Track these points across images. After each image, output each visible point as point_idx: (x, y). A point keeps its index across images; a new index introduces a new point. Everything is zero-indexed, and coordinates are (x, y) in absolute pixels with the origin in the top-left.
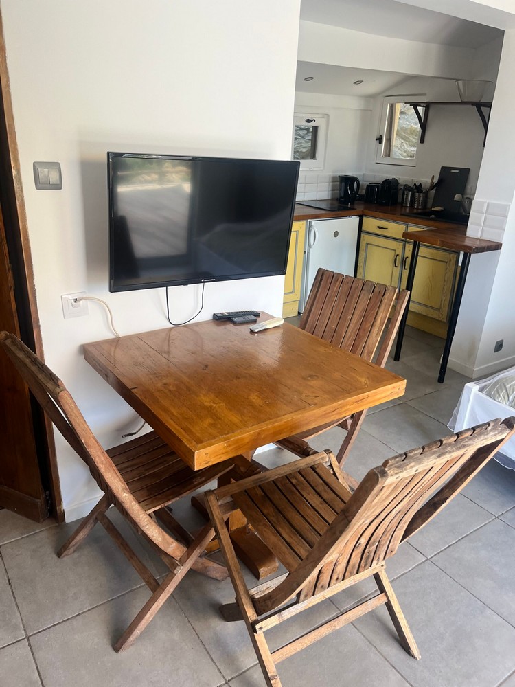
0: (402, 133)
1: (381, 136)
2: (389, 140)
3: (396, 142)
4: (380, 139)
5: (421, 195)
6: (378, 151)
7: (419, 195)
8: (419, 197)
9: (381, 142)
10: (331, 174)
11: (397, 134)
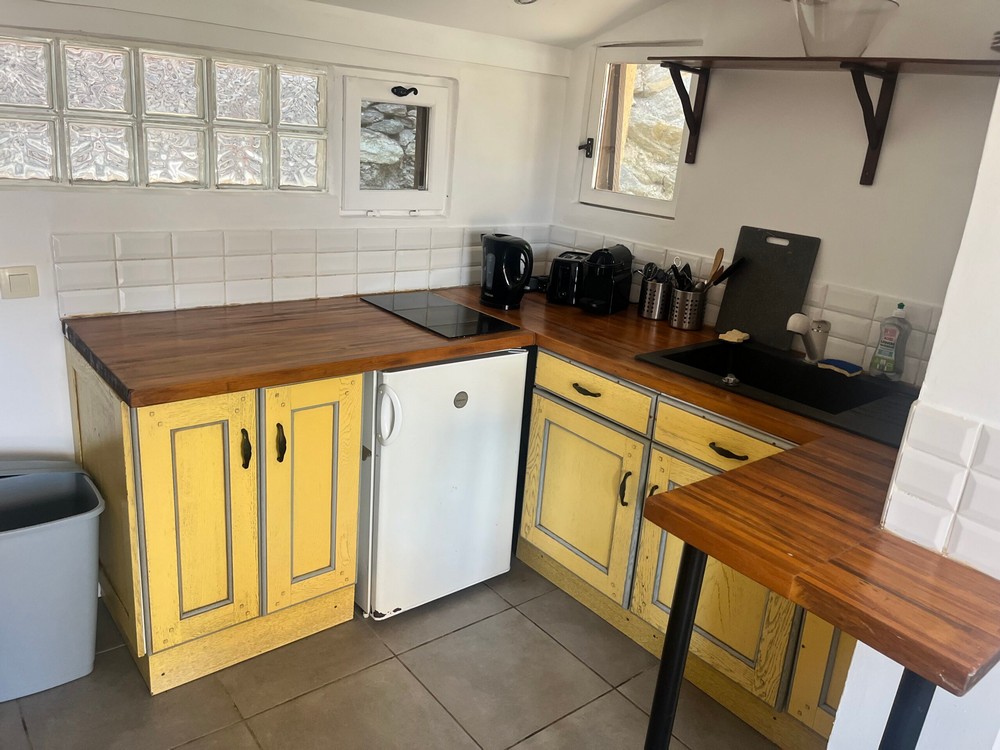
0: (641, 135)
1: (591, 140)
2: (611, 149)
3: (626, 153)
4: (587, 148)
5: (690, 295)
6: (584, 174)
7: (684, 296)
8: (684, 299)
9: (589, 155)
10: (468, 226)
11: (628, 137)
